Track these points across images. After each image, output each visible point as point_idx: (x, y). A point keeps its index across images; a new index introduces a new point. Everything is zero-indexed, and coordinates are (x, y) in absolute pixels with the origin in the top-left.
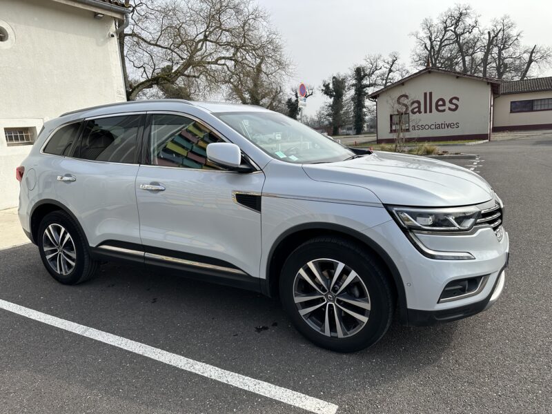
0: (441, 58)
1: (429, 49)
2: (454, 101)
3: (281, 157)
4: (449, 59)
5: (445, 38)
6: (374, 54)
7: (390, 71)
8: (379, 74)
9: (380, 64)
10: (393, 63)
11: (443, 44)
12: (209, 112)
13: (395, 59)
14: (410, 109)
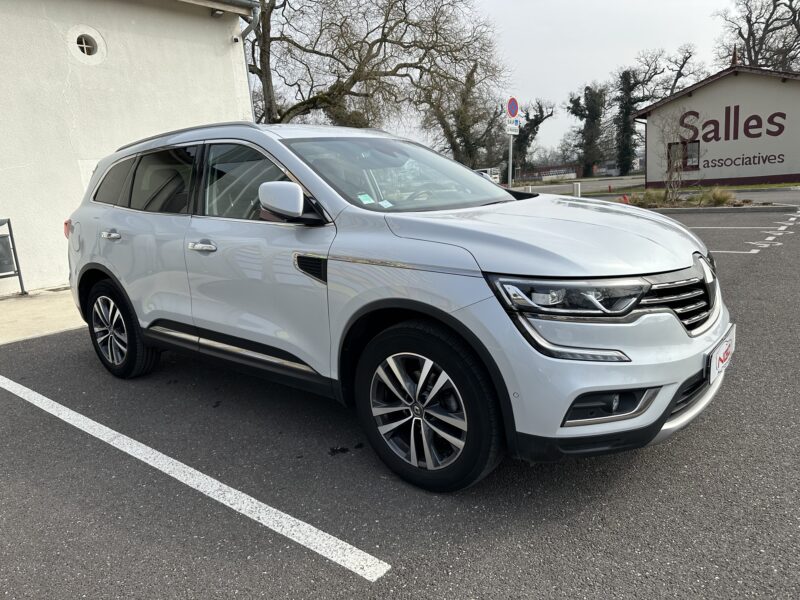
0: (767, 50)
1: (746, 36)
2: (777, 120)
3: (365, 202)
4: (779, 52)
5: (774, 17)
6: (652, 48)
7: (680, 75)
8: (659, 81)
9: (662, 64)
10: (684, 63)
11: (771, 27)
12: (276, 138)
13: (687, 55)
14: (701, 133)
